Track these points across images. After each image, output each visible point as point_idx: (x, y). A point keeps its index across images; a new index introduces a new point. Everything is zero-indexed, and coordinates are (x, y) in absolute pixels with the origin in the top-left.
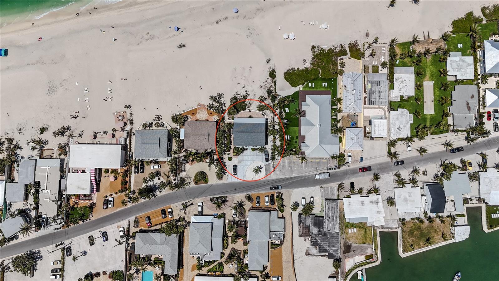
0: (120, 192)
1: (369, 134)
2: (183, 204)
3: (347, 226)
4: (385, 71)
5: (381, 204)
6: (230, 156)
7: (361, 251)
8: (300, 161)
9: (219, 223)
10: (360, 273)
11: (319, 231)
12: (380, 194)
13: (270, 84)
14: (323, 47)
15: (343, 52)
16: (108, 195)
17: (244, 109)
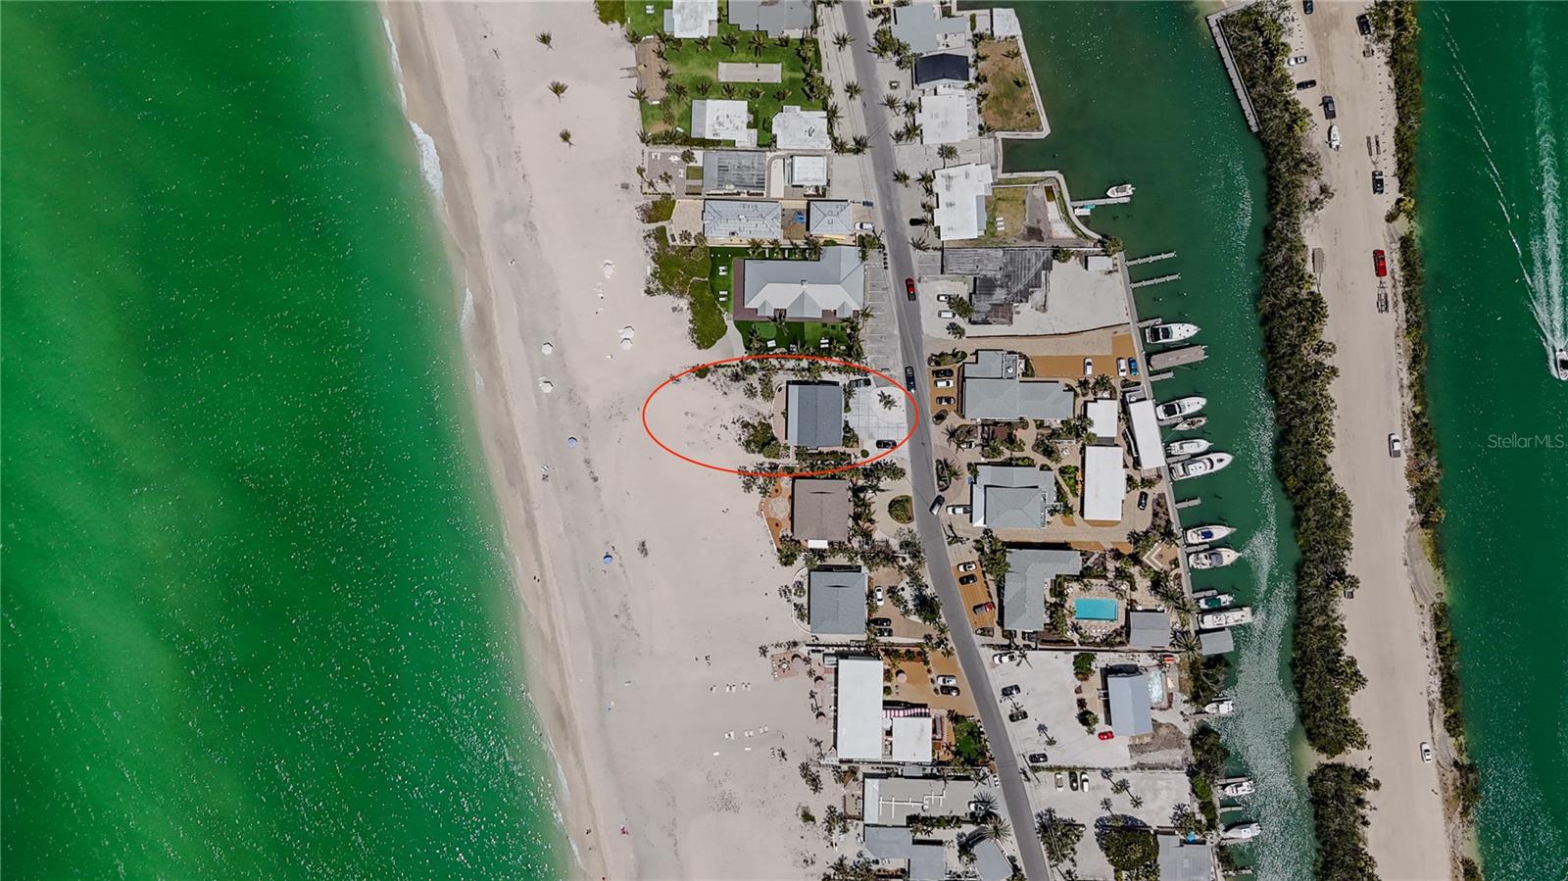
0: (926, 663)
1: (820, 189)
2: (950, 543)
3: (993, 235)
4: (698, 154)
5: (952, 172)
6: (860, 455)
7: (1039, 208)
8: (870, 319)
9: (986, 474)
10: (1079, 212)
11: (1001, 286)
12: (933, 172)
13: (719, 377)
14: (649, 272)
15: (660, 235)
16: (933, 686)
17: (769, 427)
